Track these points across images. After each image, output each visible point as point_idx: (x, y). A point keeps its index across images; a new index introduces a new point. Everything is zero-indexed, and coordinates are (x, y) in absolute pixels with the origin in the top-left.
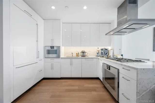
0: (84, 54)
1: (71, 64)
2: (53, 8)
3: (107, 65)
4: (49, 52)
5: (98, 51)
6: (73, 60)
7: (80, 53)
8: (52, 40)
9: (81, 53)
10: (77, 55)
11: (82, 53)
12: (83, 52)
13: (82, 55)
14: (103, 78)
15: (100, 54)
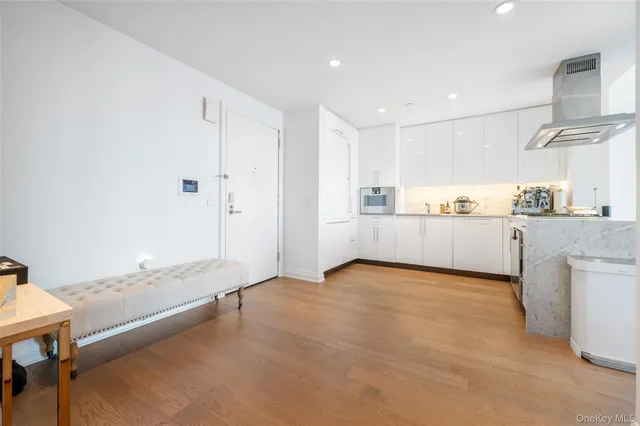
0: (464, 206)
1: (423, 231)
2: (382, 111)
4: (369, 201)
5: (519, 197)
6: (429, 220)
7: (452, 205)
8: (377, 173)
9: (455, 202)
10: (444, 209)
11: (457, 204)
12: (462, 202)
13: (458, 210)
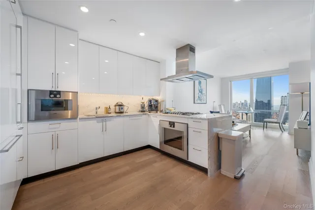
0: (122, 109)
1: (104, 129)
3: (170, 122)
5: (143, 103)
7: (112, 107)
8: (55, 75)
9: (115, 106)
10: (108, 110)
11: (117, 107)
13: (117, 111)
14: (161, 143)
15: (147, 108)
